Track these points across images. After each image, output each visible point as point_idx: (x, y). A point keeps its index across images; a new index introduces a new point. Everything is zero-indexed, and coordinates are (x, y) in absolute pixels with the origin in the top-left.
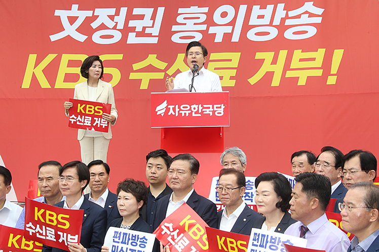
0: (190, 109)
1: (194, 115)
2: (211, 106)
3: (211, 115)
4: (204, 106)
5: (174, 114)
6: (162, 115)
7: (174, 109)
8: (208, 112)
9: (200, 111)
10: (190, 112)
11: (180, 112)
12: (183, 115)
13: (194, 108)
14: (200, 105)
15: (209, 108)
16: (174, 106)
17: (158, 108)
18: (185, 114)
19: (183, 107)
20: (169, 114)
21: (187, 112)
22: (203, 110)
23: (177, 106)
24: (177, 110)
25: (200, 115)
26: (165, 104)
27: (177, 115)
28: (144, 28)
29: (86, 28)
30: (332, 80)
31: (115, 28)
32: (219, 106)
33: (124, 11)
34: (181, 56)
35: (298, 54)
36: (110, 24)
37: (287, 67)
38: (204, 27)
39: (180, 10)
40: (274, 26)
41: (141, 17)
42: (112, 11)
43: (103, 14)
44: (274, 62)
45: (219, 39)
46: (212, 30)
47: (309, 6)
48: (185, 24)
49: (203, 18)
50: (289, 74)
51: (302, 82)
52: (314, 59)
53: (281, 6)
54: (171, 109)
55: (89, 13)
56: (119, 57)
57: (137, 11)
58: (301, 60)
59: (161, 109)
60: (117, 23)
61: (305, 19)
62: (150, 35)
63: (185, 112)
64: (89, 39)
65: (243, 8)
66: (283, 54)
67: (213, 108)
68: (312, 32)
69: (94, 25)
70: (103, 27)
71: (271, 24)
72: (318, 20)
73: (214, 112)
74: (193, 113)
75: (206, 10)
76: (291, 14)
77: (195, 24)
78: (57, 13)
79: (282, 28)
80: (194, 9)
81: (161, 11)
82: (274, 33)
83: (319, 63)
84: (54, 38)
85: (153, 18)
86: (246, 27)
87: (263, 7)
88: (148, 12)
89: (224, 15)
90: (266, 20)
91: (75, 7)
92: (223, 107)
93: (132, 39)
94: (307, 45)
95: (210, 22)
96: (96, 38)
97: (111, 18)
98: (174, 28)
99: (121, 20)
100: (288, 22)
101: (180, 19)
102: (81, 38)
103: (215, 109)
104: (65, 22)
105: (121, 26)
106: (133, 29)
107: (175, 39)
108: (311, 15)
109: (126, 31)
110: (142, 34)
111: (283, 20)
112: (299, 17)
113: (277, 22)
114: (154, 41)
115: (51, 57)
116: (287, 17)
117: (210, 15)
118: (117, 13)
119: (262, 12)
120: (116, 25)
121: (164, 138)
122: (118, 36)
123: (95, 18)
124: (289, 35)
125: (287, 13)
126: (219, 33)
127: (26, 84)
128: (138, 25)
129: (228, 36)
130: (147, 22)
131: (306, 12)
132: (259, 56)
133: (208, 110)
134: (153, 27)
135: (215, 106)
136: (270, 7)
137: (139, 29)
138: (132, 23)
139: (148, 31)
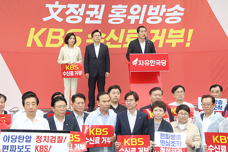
0: (149, 62)
1: (151, 65)
2: (160, 61)
3: (160, 65)
4: (157, 61)
5: (141, 65)
6: (136, 65)
7: (141, 62)
8: (158, 64)
9: (154, 63)
10: (149, 64)
11: (145, 64)
12: (146, 65)
13: (152, 62)
14: (154, 60)
15: (159, 62)
16: (141, 61)
17: (133, 62)
18: (147, 65)
19: (146, 61)
20: (139, 65)
21: (148, 64)
22: (156, 63)
23: (143, 61)
24: (143, 63)
25: (154, 65)
26: (137, 60)
27: (143, 65)
28: (94, 15)
29: (62, 14)
30: (188, 45)
31: (78, 15)
32: (164, 61)
33: (84, 6)
34: (113, 31)
35: (172, 31)
36: (76, 13)
37: (166, 38)
38: (125, 16)
39: (113, 7)
40: (160, 16)
41: (93, 9)
42: (77, 6)
43: (72, 7)
44: (160, 35)
45: (132, 22)
46: (129, 17)
47: (178, 7)
48: (115, 14)
49: (125, 11)
50: (167, 41)
51: (174, 45)
52: (180, 34)
53: (164, 6)
54: (140, 62)
55: (65, 6)
56: (81, 30)
57: (91, 6)
58: (173, 34)
59: (135, 62)
60: (80, 12)
61: (176, 13)
62: (97, 19)
63: (147, 64)
64: (64, 21)
65: (145, 6)
66: (164, 31)
67: (161, 62)
68: (179, 20)
69: (67, 13)
70: (72, 14)
71: (158, 15)
72: (182, 14)
73: (161, 64)
74: (151, 64)
75: (126, 7)
76: (169, 10)
77: (120, 14)
78: (47, 5)
79: (164, 17)
80: (120, 6)
81: (103, 6)
82: (160, 20)
83: (182, 36)
84: (45, 19)
85: (99, 10)
86: (146, 16)
87: (155, 6)
88: (96, 7)
89: (136, 10)
90: (156, 13)
91: (57, 3)
92: (166, 61)
93: (88, 21)
94: (177, 27)
95: (128, 13)
96: (68, 20)
97: (77, 9)
98: (110, 16)
99: (82, 10)
100: (167, 15)
101: (112, 11)
102: (60, 20)
103: (162, 62)
104: (51, 11)
105: (82, 14)
106: (88, 16)
107: (110, 21)
108: (179, 11)
109: (85, 16)
110: (93, 18)
111: (164, 13)
112: (172, 12)
113: (161, 14)
114: (100, 22)
115: (43, 30)
116: (167, 12)
117: (128, 9)
118: (80, 7)
119: (154, 9)
120: (79, 13)
121: (131, 77)
122: (80, 19)
123: (67, 9)
124: (167, 21)
125: (167, 10)
126: (133, 19)
127: (29, 44)
128: (91, 14)
129: (137, 21)
130: (96, 12)
131: (176, 10)
132: (152, 31)
133: (158, 63)
134: (99, 15)
135: (162, 61)
136: (158, 7)
137: (92, 16)
138: (88, 13)
139: (96, 17)
